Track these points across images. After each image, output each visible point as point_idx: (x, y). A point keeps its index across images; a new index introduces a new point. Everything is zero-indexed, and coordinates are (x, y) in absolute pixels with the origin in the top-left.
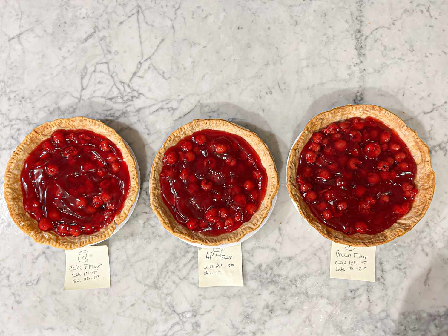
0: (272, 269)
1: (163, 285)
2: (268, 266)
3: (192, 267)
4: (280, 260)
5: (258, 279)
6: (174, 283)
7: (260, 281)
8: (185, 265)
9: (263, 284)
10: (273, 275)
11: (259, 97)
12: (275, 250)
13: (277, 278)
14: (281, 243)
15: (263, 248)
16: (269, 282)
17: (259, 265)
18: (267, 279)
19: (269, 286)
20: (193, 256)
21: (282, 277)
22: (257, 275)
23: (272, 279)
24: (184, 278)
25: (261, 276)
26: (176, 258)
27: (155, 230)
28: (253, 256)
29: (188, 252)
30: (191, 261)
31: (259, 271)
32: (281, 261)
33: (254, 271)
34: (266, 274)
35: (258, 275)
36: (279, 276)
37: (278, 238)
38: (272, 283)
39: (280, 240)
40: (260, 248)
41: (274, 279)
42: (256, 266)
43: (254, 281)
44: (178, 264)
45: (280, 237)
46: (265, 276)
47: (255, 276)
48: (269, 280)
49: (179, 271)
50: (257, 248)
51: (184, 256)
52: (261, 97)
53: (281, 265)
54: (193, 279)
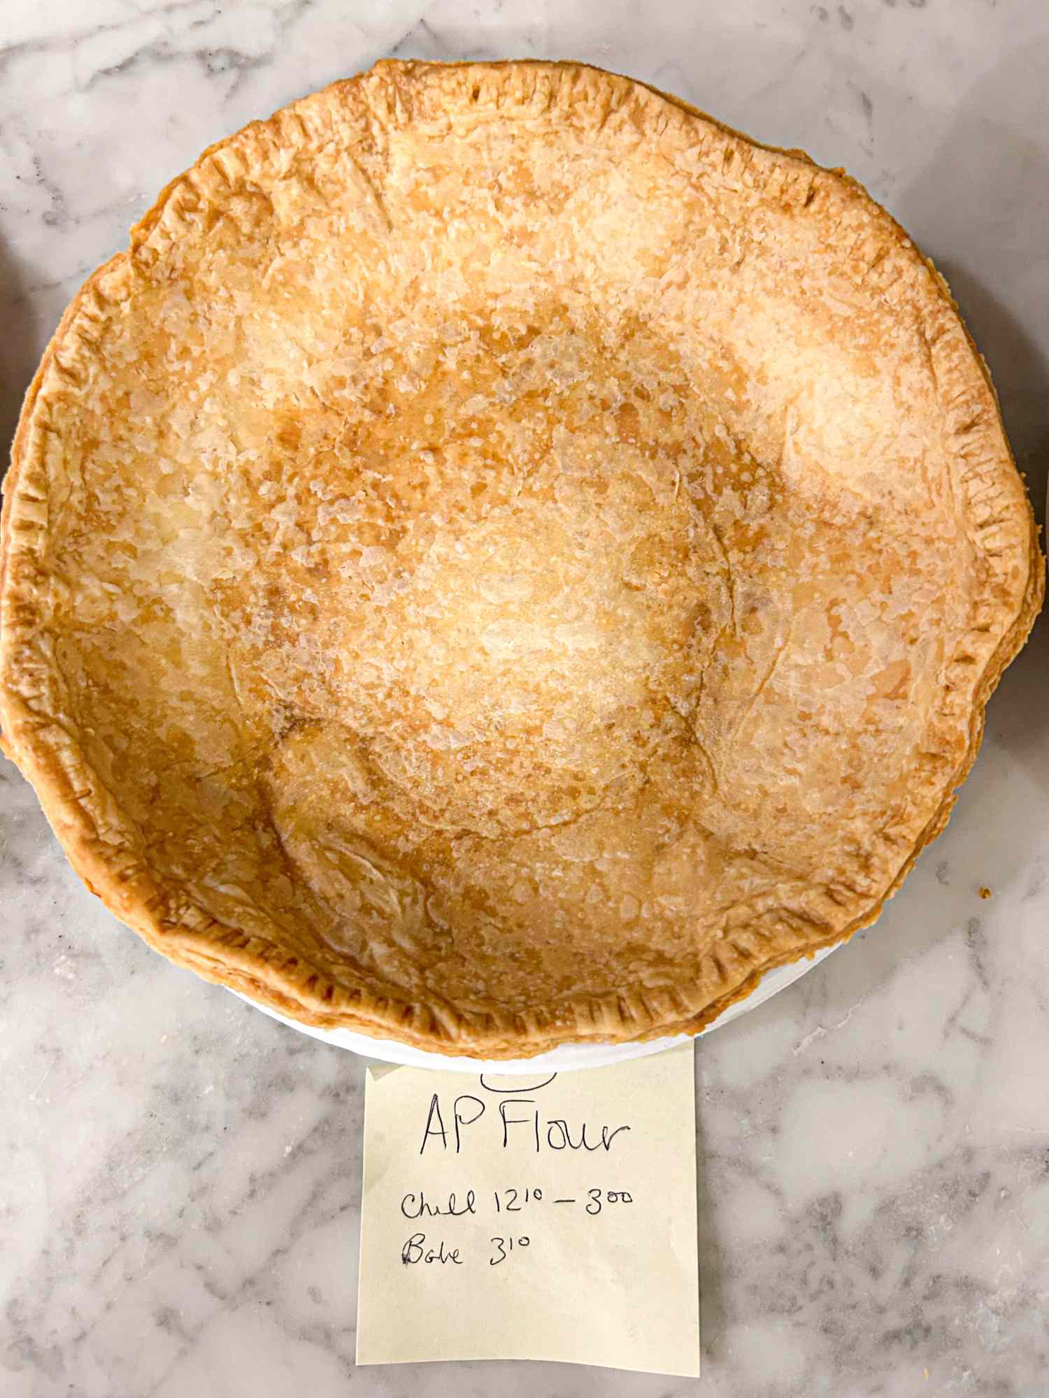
0: (914, 1233)
1: (82, 1337)
2: (885, 1208)
3: (315, 1197)
4: (981, 1164)
5: (811, 1312)
6: (166, 1319)
7: (826, 1330)
8: (256, 1187)
9: (851, 1348)
10: (919, 1284)
11: (834, 16)
12: (940, 1089)
13: (949, 1309)
14: (985, 1042)
15: (853, 1075)
16: (894, 1336)
17: (823, 1202)
18: (881, 1310)
19: (890, 1366)
20: (327, 1121)
21: (993, 1301)
22: (804, 1281)
23: (917, 1311)
24: (250, 1282)
25: (831, 1284)
26: (191, 1128)
27: (47, 901)
28: (774, 1130)
29: (286, 1083)
30: (311, 1152)
31: (820, 1251)
32: (987, 1176)
33: (782, 1249)
34: (875, 1272)
35: (814, 1276)
36: (969, 1287)
37: (967, 999)
38: (915, 1344)
39: (977, 1018)
40: (829, 1070)
41: (931, 1313)
42: (795, 1205)
43: (781, 1326)
44: (205, 1172)
45: (980, 998)
46: (864, 1287)
47: (791, 1288)
48: (893, 1321)
49: (214, 1226)
50: (807, 1072)
51: (257, 1112)
52: (847, 20)
53: (983, 1207)
54: (314, 1293)
